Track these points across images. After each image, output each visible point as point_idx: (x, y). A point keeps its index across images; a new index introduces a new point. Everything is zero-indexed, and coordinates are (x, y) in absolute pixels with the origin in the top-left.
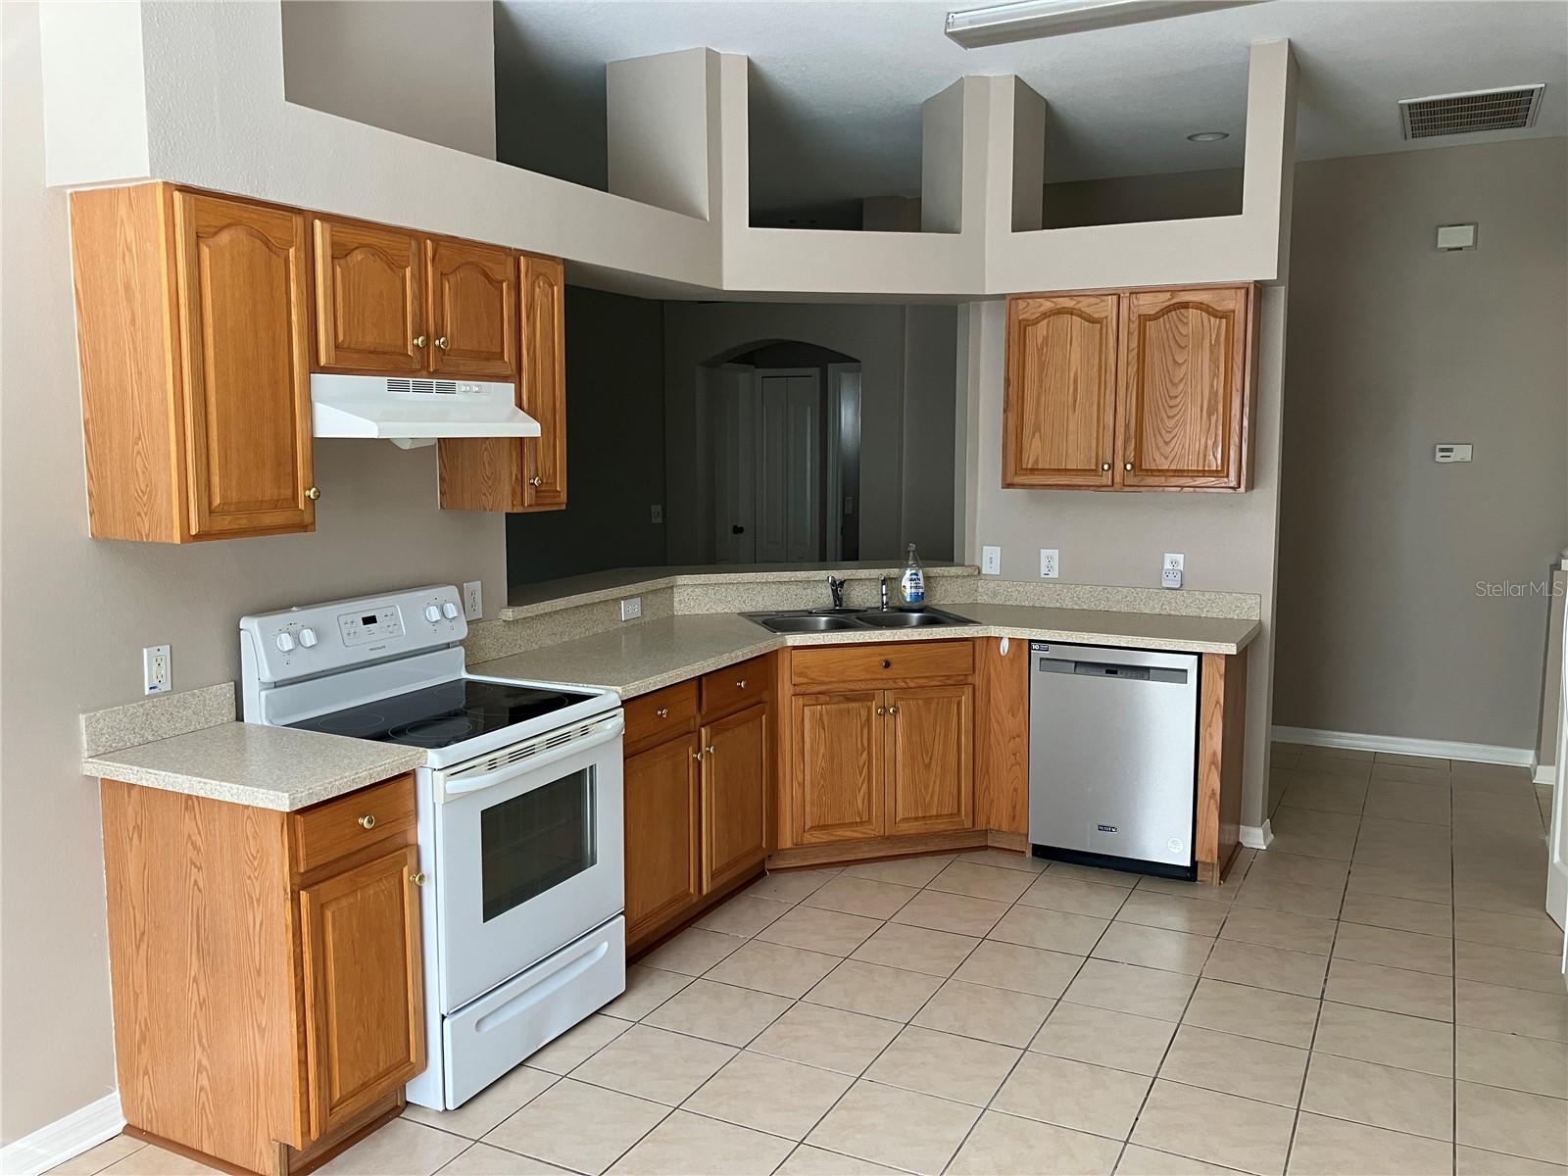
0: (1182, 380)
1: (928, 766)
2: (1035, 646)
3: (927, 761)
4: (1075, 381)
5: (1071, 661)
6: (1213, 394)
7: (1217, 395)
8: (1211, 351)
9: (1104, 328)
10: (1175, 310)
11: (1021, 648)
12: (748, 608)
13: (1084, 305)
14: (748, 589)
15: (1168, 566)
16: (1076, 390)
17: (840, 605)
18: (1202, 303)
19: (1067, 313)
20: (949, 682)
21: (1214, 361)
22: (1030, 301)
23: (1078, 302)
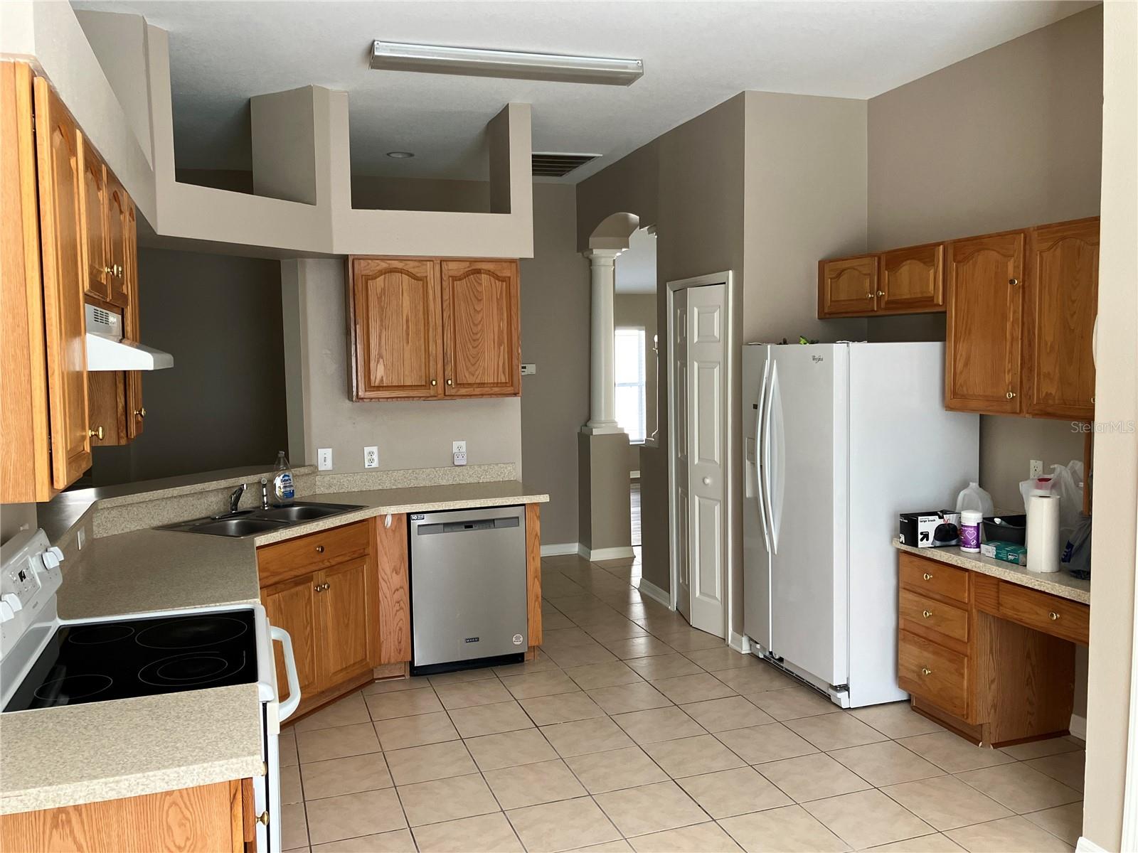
0: (480, 322)
1: (347, 626)
2: (414, 517)
3: (346, 621)
4: (407, 321)
5: (441, 524)
6: (501, 332)
7: (503, 333)
8: (498, 302)
9: (425, 284)
10: (473, 274)
11: (401, 520)
12: (156, 523)
13: (410, 266)
14: (155, 506)
15: (455, 450)
16: (408, 327)
17: (236, 510)
18: (489, 271)
19: (398, 272)
20: (356, 556)
21: (500, 309)
22: (370, 261)
23: (406, 264)
